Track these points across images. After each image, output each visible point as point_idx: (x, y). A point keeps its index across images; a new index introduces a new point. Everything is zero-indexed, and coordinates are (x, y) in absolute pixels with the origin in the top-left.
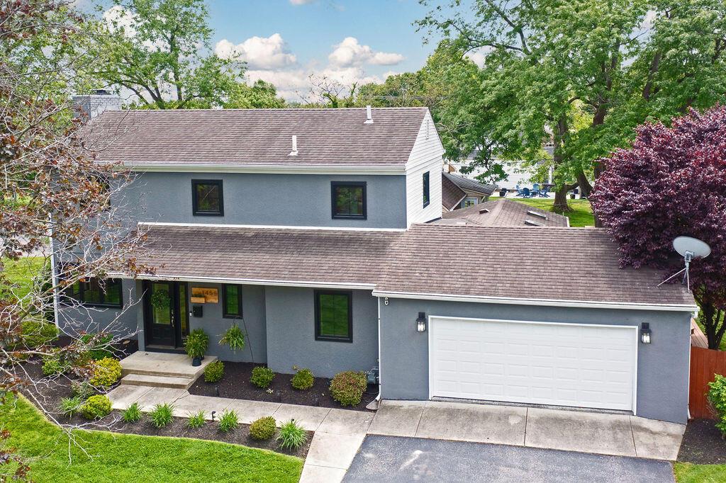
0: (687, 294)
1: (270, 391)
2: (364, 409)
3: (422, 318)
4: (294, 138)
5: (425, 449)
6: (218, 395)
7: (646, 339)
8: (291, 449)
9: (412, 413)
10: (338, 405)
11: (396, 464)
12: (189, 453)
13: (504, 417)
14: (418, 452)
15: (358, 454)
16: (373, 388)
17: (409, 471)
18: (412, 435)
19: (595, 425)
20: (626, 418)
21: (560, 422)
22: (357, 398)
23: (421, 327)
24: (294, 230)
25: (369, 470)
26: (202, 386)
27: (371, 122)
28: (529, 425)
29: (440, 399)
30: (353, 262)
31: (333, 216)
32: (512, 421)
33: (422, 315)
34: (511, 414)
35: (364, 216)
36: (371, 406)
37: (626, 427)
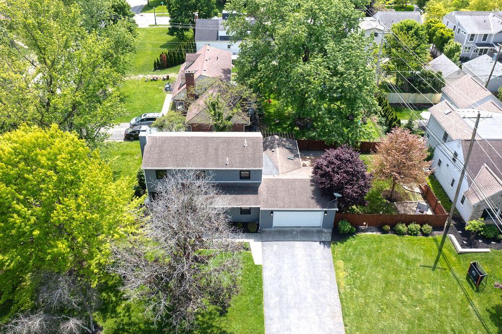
0: (336, 205)
2: (258, 233)
7: (325, 215)
9: (270, 232)
10: (251, 232)
11: (272, 250)
13: (292, 232)
14: (276, 246)
15: (263, 248)
18: (272, 240)
20: (319, 229)
21: (305, 232)
23: (272, 215)
24: (229, 183)
25: (267, 252)
27: (246, 145)
28: (299, 234)
29: (275, 227)
30: (251, 197)
31: (240, 179)
32: (294, 233)
33: (272, 212)
34: (294, 230)
35: (250, 179)
36: (259, 231)
37: (320, 232)
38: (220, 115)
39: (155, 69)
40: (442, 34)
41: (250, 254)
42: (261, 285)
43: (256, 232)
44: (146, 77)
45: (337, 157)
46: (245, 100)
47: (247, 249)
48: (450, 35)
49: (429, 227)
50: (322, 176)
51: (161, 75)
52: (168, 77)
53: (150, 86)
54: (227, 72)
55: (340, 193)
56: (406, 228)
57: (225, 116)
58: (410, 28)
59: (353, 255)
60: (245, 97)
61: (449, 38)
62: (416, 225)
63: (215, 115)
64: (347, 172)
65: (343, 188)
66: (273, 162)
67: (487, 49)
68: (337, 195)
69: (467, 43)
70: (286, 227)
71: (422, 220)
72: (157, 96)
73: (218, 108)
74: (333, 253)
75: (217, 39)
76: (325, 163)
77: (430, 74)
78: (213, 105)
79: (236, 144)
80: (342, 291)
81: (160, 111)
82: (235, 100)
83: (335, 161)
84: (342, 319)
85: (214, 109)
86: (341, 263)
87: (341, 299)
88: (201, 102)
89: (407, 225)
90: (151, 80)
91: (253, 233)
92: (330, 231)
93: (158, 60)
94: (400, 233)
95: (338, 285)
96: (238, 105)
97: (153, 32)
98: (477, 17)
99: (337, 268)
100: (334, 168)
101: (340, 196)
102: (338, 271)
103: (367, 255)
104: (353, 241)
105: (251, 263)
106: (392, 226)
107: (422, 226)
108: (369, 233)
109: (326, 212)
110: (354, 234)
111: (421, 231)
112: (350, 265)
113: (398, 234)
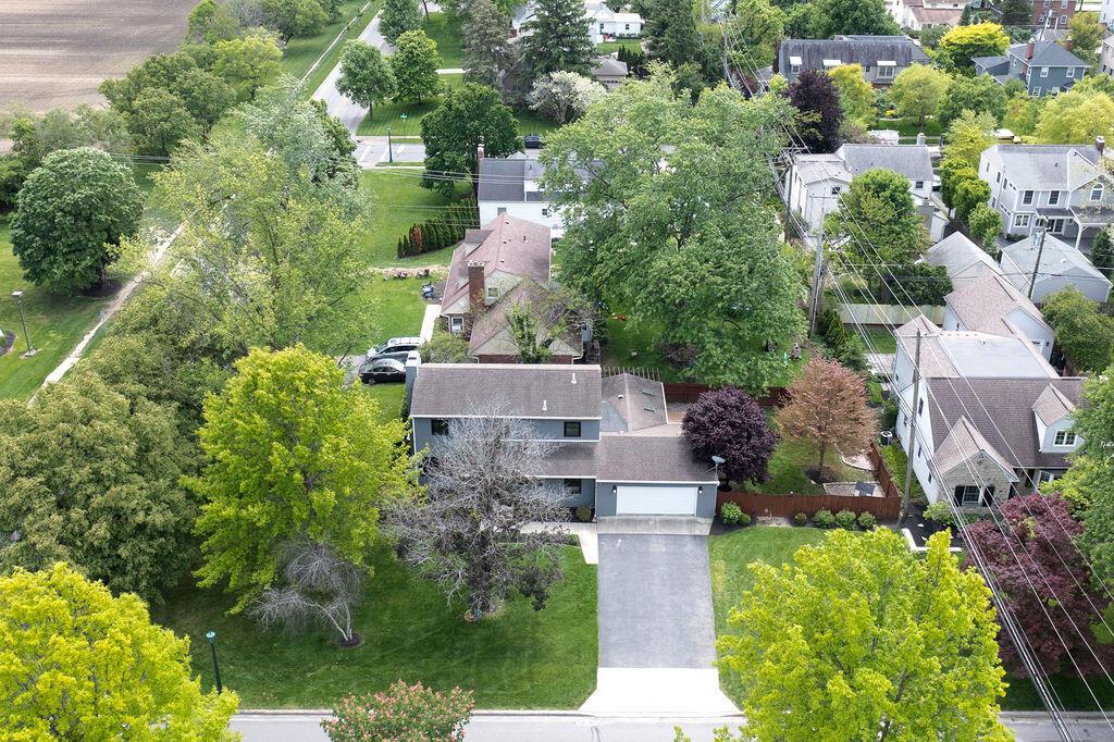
0: (716, 475)
2: (592, 522)
3: (615, 488)
4: (545, 401)
5: (622, 539)
7: (700, 492)
9: (612, 522)
10: (581, 521)
11: (614, 545)
13: (647, 521)
14: (620, 540)
15: (599, 543)
16: (592, 512)
17: (619, 548)
18: (615, 533)
19: (681, 522)
20: (692, 518)
21: (668, 522)
22: (588, 517)
23: (614, 491)
24: (546, 442)
25: (606, 549)
27: (575, 382)
28: (658, 524)
29: (620, 515)
30: (582, 463)
31: (565, 435)
32: (651, 523)
33: (615, 487)
34: (649, 520)
35: (579, 435)
36: (594, 520)
37: (692, 523)
38: (531, 338)
39: (400, 257)
40: (967, 191)
41: (581, 550)
42: (595, 589)
43: (590, 521)
44: (383, 271)
45: (718, 402)
46: (573, 312)
47: (575, 544)
48: (981, 193)
49: (870, 516)
50: (695, 430)
51: (413, 269)
52: (427, 271)
53: (392, 289)
54: (542, 264)
55: (721, 456)
56: (832, 518)
57: (539, 340)
58: (882, 187)
59: (742, 553)
60: (573, 308)
61: (979, 199)
62: (849, 513)
63: (523, 337)
64: (732, 424)
65: (724, 447)
66: (618, 414)
67: (1062, 220)
68: (717, 459)
69: (1019, 208)
70: (637, 515)
71: (860, 504)
72: (410, 307)
73: (528, 326)
74: (711, 550)
75: (522, 199)
76: (700, 410)
77: (922, 269)
78: (520, 321)
79: (559, 380)
80: (717, 598)
81: (417, 334)
82: (556, 312)
83: (714, 406)
84: (713, 632)
85: (522, 329)
86: (721, 564)
87: (715, 608)
88: (498, 315)
89: (834, 513)
90: (395, 278)
91: (586, 522)
92: (710, 521)
93: (405, 240)
94: (822, 525)
95: (714, 592)
96: (563, 321)
97: (386, 179)
98: (1041, 156)
99: (713, 570)
100: (712, 416)
101: (723, 461)
102: (716, 573)
103: (764, 554)
104: (744, 536)
105: (579, 561)
106: (811, 515)
107: (859, 515)
108: (774, 525)
109: (700, 488)
110: (747, 525)
111: (858, 523)
112: (735, 566)
113: (819, 527)
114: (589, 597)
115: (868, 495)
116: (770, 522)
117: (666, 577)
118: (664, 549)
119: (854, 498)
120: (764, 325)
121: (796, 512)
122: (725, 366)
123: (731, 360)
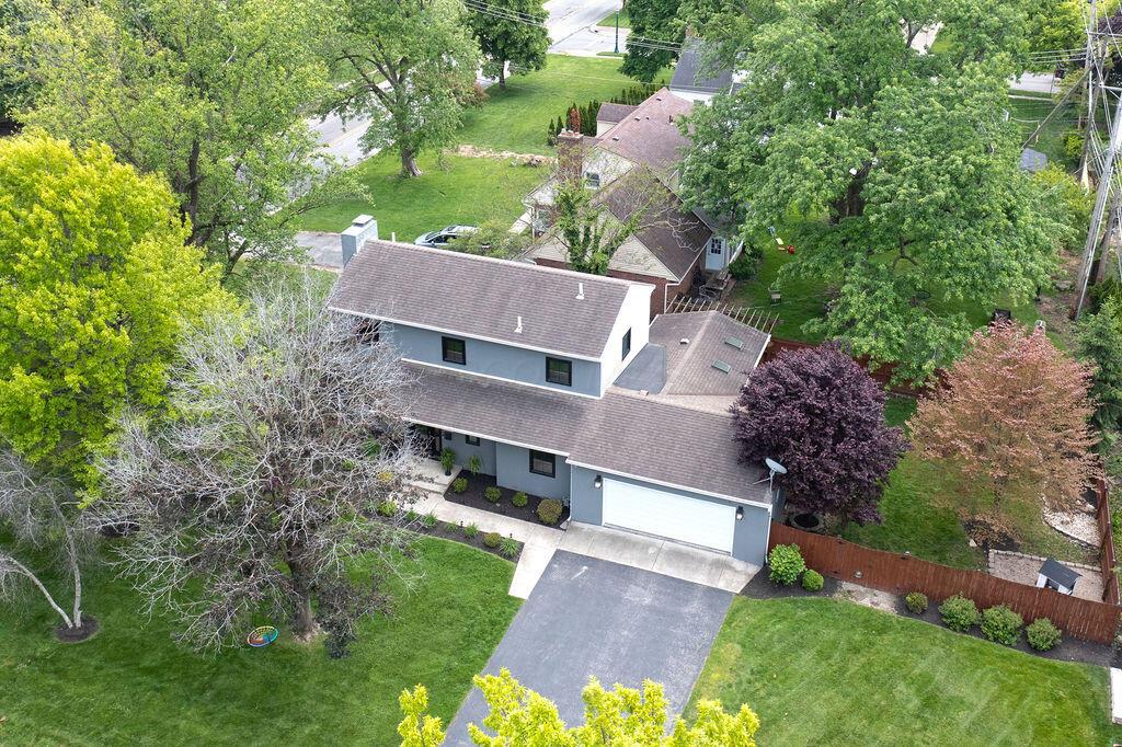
0: (769, 494)
1: (498, 505)
2: (558, 528)
3: (599, 479)
4: (519, 318)
5: (589, 566)
6: (464, 504)
7: (740, 516)
8: (509, 557)
9: (589, 535)
10: (542, 523)
11: (571, 574)
12: (450, 551)
13: (646, 546)
14: (585, 568)
15: (550, 565)
16: (566, 512)
17: (576, 581)
18: (584, 554)
19: (702, 560)
20: (723, 557)
21: (680, 556)
22: (554, 521)
23: (598, 485)
24: (518, 385)
25: (554, 577)
26: (452, 494)
27: (582, 298)
28: (662, 556)
29: (609, 526)
30: (557, 428)
31: (548, 379)
32: (651, 551)
34: (653, 545)
35: (569, 384)
36: (563, 526)
37: (720, 566)
41: (514, 568)
42: (494, 641)
43: (556, 525)
55: (780, 462)
56: (973, 615)
59: (780, 641)
62: (1008, 613)
68: (773, 465)
70: (637, 533)
74: (729, 622)
86: (732, 652)
89: (982, 606)
90: (524, 165)
91: (549, 525)
92: (754, 570)
94: (953, 624)
99: (714, 658)
101: (783, 470)
102: (715, 667)
103: (820, 652)
104: (797, 609)
105: (499, 588)
106: (937, 600)
107: (1028, 621)
108: (866, 602)
109: (740, 510)
110: (814, 592)
111: (1025, 636)
112: (754, 662)
113: (948, 626)
114: (474, 653)
115: (1063, 590)
116: (863, 595)
117: (623, 651)
118: (648, 601)
119: (1031, 590)
120: (956, 267)
121: (912, 589)
122: (870, 324)
123: (882, 315)
